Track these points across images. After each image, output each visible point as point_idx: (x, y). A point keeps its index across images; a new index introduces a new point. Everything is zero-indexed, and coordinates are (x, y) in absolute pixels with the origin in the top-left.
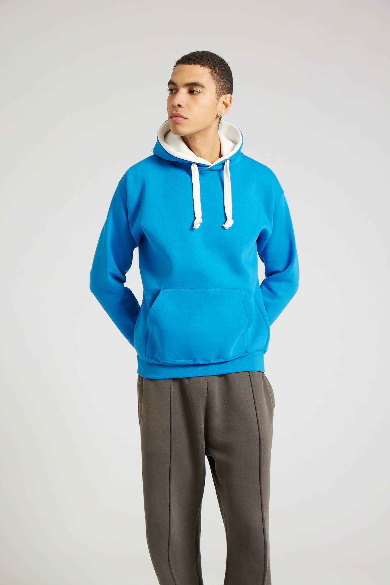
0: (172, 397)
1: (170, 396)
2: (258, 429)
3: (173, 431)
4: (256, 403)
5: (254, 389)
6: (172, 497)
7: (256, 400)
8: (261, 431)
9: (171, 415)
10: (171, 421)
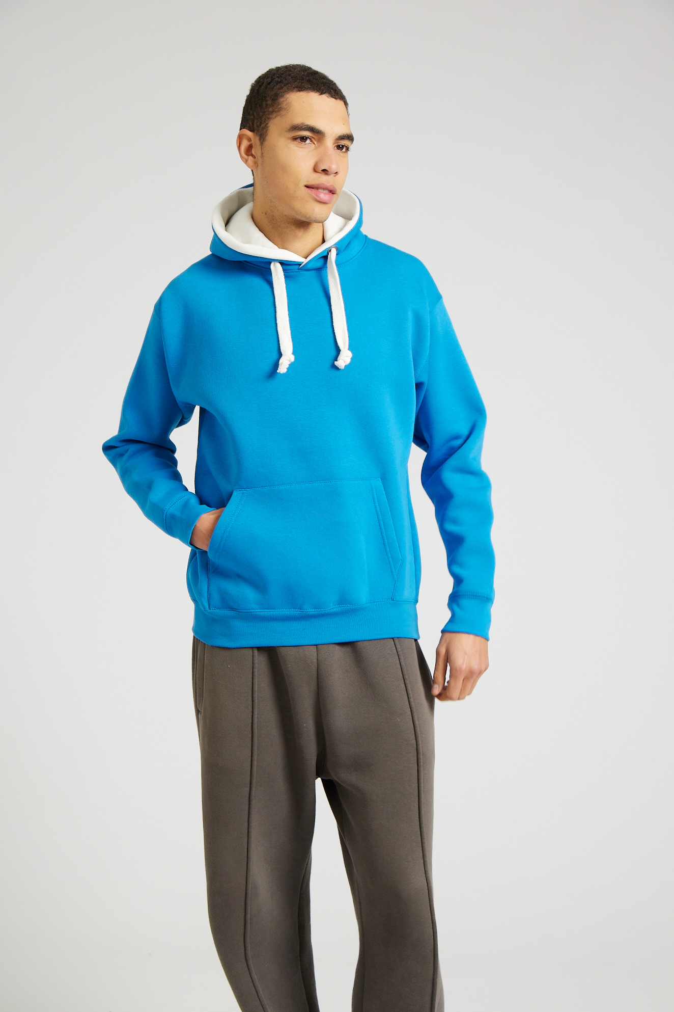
0: (256, 670)
1: (253, 668)
2: (412, 726)
3: (256, 731)
4: (407, 682)
5: (402, 658)
6: (253, 846)
7: (406, 677)
8: (418, 729)
9: (253, 701)
10: (253, 712)
